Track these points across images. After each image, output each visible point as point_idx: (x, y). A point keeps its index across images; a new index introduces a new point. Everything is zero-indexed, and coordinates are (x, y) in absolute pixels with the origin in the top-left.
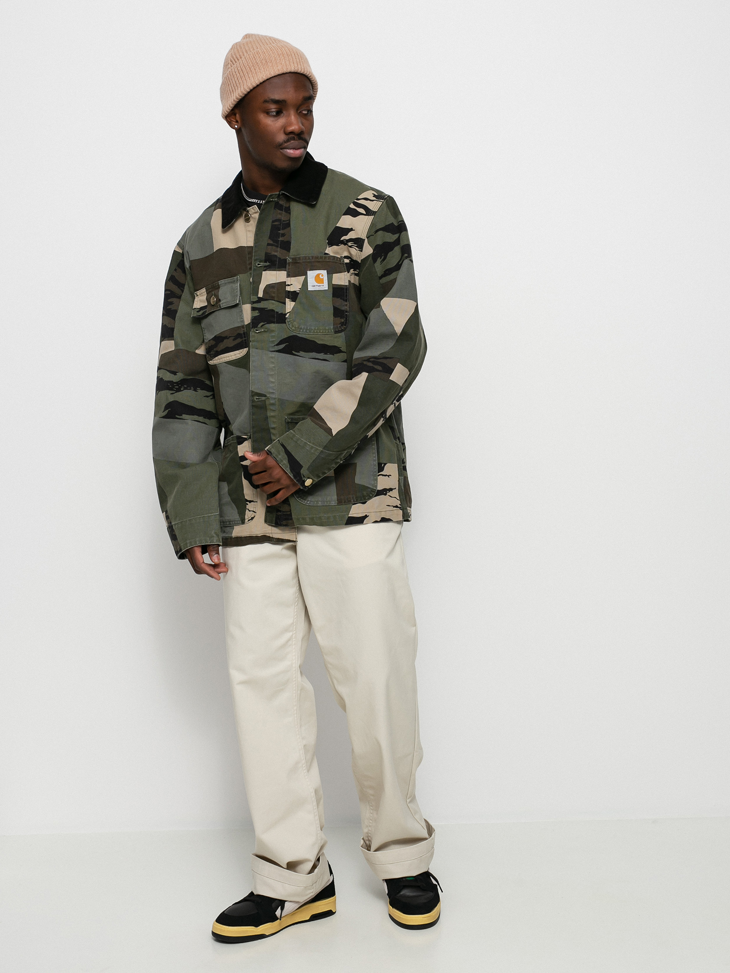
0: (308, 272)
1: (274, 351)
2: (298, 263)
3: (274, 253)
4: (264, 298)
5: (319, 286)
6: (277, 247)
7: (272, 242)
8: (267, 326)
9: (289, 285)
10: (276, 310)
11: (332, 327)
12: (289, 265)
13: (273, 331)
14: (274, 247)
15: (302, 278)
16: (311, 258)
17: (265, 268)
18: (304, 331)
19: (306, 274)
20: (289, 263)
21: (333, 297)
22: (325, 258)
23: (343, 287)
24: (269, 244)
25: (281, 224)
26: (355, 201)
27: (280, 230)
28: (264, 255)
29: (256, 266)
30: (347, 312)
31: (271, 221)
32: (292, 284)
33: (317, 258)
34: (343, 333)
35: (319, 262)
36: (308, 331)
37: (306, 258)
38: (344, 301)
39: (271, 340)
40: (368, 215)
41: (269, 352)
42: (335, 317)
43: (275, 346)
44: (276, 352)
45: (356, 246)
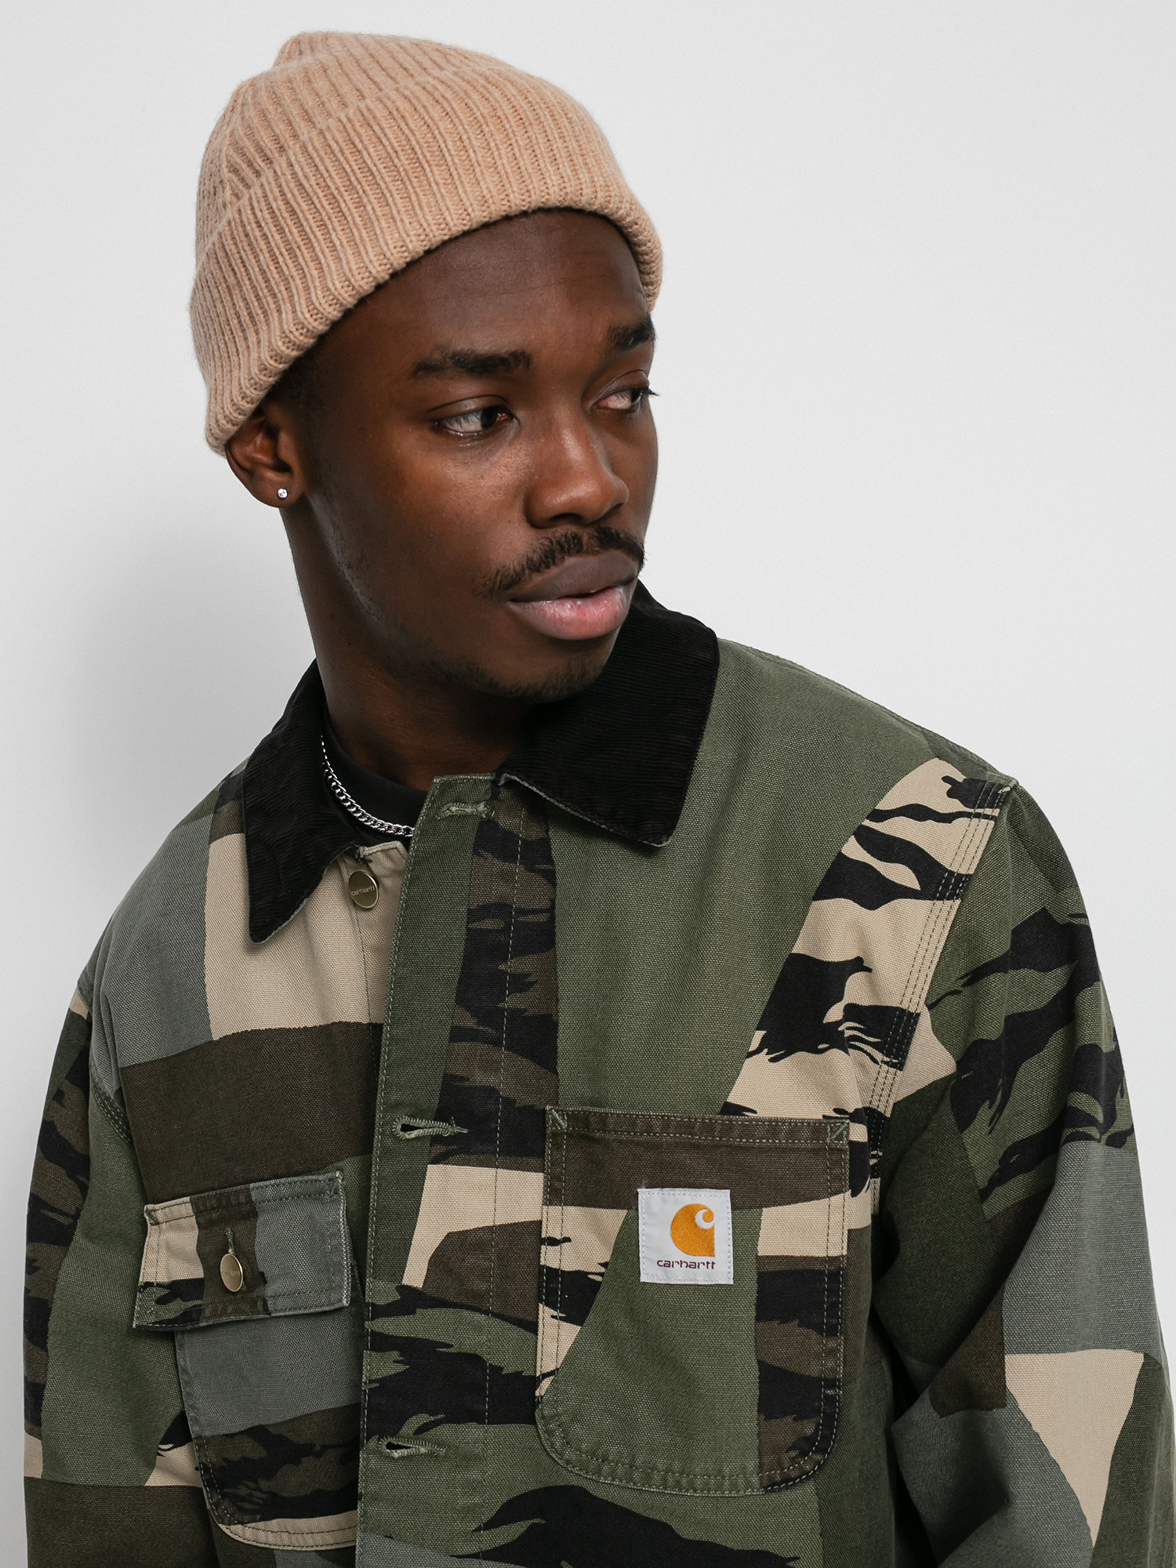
0: (644, 1194)
1: (475, 1556)
2: (598, 1141)
3: (480, 1078)
4: (431, 1292)
5: (693, 1266)
6: (497, 1043)
7: (470, 1022)
8: (446, 1431)
9: (553, 1242)
10: (492, 1360)
11: (752, 1464)
12: (557, 1146)
13: (469, 1460)
14: (482, 1048)
15: (613, 1218)
16: (657, 1125)
17: (439, 1149)
18: (620, 1470)
19: (630, 1203)
20: (555, 1135)
21: (758, 1319)
22: (728, 1129)
23: (817, 1267)
24: (458, 1034)
25: (508, 926)
26: (867, 823)
27: (505, 960)
28: (436, 1084)
29: (394, 1136)
30: (832, 1383)
31: (464, 909)
32: (567, 1240)
33: (688, 1127)
34: (810, 1488)
35: (697, 1147)
36: (636, 1476)
37: (634, 1124)
38: (820, 1332)
39: (461, 1502)
40: (933, 898)
41: (451, 1556)
42: (768, 1418)
43: (478, 1529)
44: (484, 1559)
45: (873, 1045)
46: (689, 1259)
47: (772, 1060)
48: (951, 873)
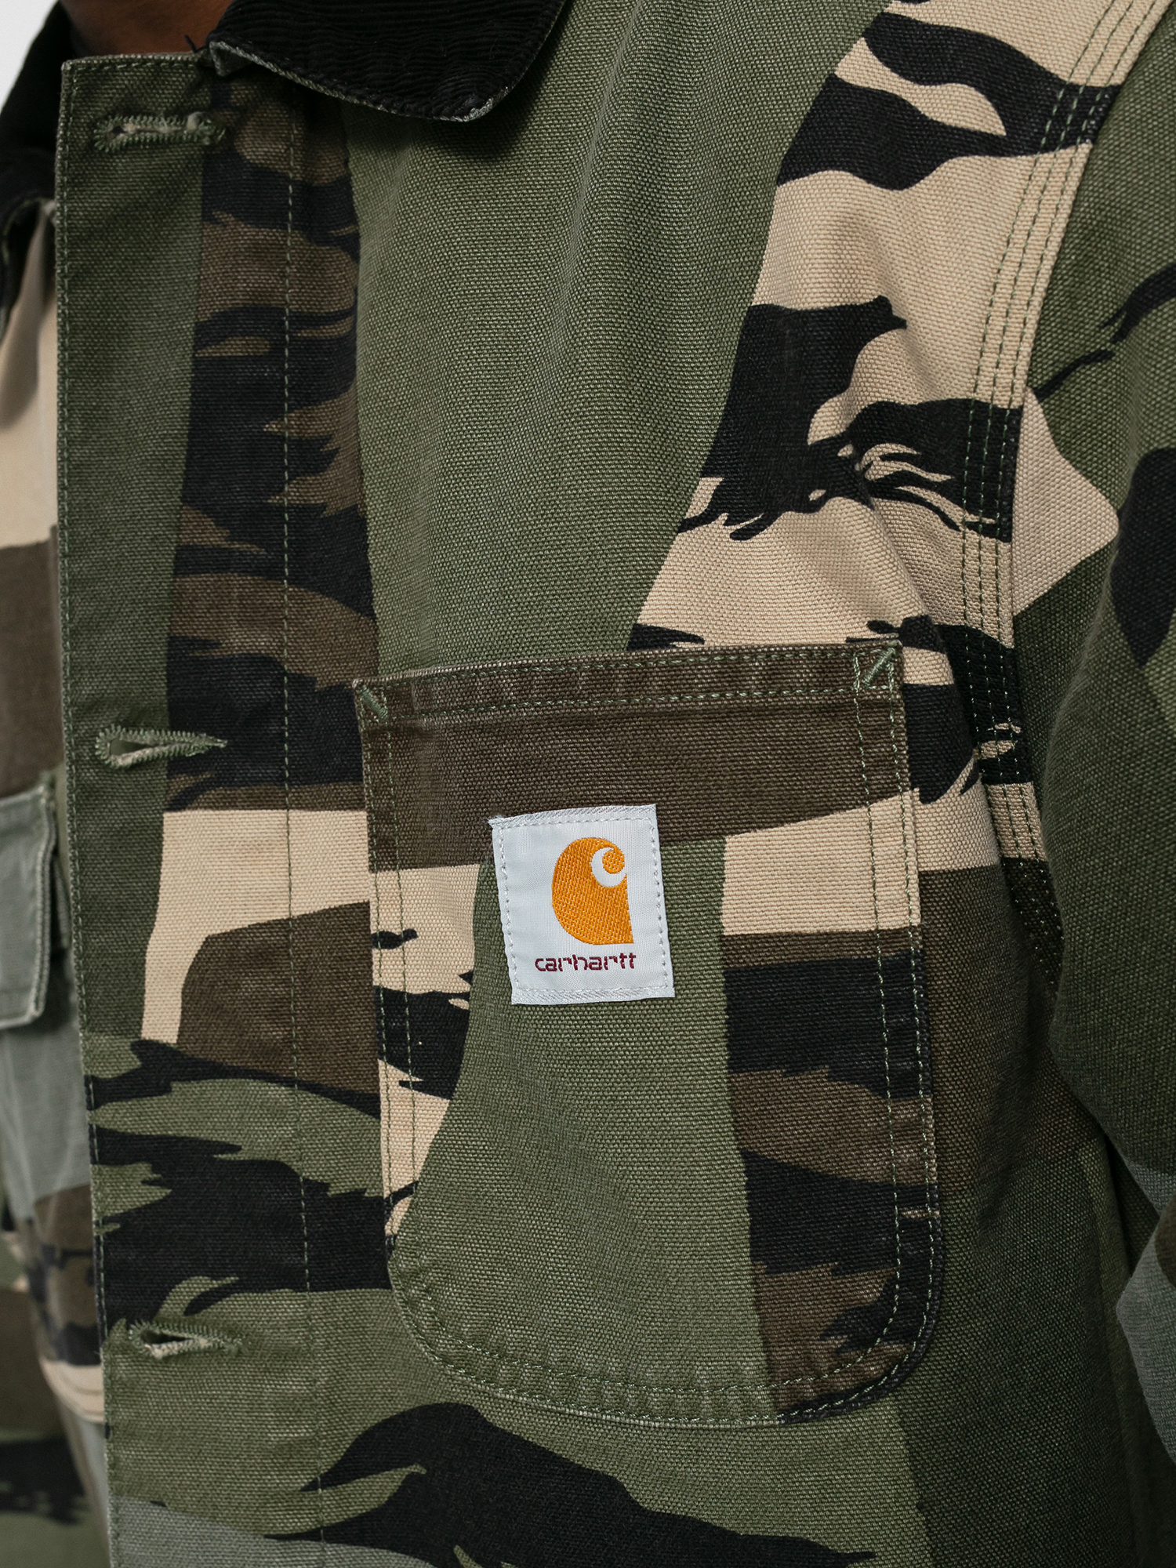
1: (312, 1535)
3: (240, 640)
4: (190, 1049)
5: (596, 964)
6: (270, 572)
7: (213, 536)
8: (240, 1307)
9: (390, 941)
10: (310, 1170)
11: (751, 1365)
12: (379, 755)
13: (285, 1357)
14: (238, 584)
15: (462, 884)
17: (183, 782)
18: (527, 1374)
19: (481, 850)
20: (374, 734)
21: (737, 1063)
23: (857, 953)
24: (188, 560)
25: (277, 348)
27: (277, 414)
28: (157, 657)
29: (97, 762)
30: (915, 1195)
31: (188, 326)
32: (410, 934)
36: (553, 1385)
37: (473, 690)
38: (878, 1089)
40: (1033, 148)
41: (266, 1536)
42: (774, 1269)
43: (312, 1486)
44: (330, 1540)
45: (939, 488)
46: (588, 951)
47: (738, 536)
48: (1072, 88)
